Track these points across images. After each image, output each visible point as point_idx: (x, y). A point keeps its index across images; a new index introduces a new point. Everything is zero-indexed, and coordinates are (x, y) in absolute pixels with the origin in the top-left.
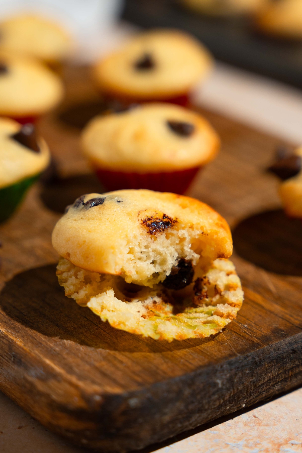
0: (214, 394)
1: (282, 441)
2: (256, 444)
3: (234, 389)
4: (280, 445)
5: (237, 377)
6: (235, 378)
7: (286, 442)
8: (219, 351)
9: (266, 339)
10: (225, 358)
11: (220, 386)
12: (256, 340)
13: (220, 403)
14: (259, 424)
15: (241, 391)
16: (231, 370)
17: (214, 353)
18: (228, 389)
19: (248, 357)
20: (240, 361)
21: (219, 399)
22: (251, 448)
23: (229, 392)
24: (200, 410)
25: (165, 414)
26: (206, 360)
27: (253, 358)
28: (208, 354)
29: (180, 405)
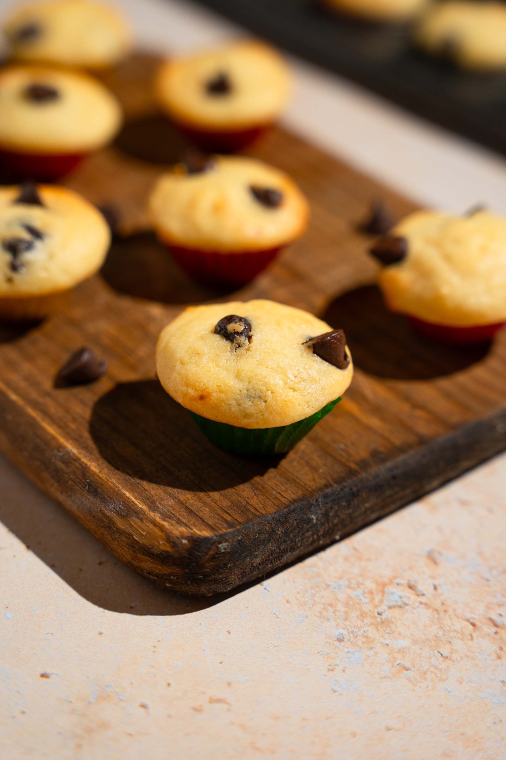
0: (308, 531)
1: (386, 580)
2: (359, 585)
3: (328, 523)
4: (384, 585)
5: (332, 511)
6: (331, 512)
7: (391, 582)
8: (314, 480)
9: (364, 465)
10: (321, 489)
11: (314, 521)
12: (353, 466)
13: (313, 538)
14: (360, 559)
15: (336, 525)
16: (327, 503)
17: (308, 483)
18: (322, 524)
19: (345, 487)
20: (337, 493)
21: (313, 535)
22: (354, 589)
23: (324, 527)
24: (293, 549)
25: (256, 556)
26: (300, 492)
27: (351, 489)
28: (302, 484)
29: (272, 546)
